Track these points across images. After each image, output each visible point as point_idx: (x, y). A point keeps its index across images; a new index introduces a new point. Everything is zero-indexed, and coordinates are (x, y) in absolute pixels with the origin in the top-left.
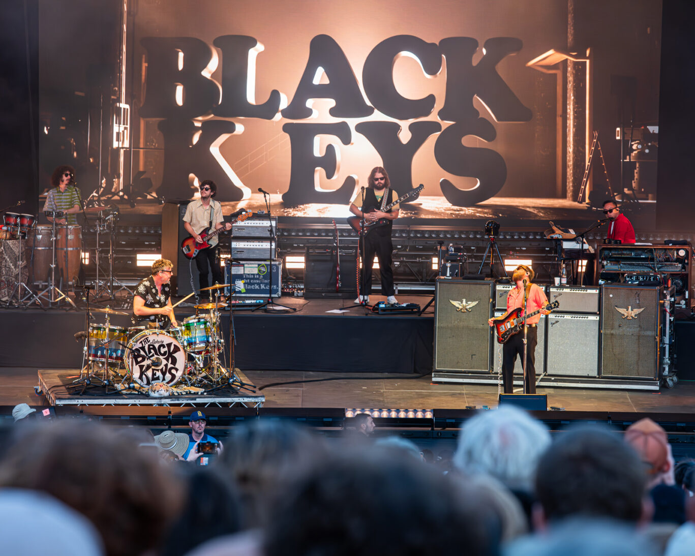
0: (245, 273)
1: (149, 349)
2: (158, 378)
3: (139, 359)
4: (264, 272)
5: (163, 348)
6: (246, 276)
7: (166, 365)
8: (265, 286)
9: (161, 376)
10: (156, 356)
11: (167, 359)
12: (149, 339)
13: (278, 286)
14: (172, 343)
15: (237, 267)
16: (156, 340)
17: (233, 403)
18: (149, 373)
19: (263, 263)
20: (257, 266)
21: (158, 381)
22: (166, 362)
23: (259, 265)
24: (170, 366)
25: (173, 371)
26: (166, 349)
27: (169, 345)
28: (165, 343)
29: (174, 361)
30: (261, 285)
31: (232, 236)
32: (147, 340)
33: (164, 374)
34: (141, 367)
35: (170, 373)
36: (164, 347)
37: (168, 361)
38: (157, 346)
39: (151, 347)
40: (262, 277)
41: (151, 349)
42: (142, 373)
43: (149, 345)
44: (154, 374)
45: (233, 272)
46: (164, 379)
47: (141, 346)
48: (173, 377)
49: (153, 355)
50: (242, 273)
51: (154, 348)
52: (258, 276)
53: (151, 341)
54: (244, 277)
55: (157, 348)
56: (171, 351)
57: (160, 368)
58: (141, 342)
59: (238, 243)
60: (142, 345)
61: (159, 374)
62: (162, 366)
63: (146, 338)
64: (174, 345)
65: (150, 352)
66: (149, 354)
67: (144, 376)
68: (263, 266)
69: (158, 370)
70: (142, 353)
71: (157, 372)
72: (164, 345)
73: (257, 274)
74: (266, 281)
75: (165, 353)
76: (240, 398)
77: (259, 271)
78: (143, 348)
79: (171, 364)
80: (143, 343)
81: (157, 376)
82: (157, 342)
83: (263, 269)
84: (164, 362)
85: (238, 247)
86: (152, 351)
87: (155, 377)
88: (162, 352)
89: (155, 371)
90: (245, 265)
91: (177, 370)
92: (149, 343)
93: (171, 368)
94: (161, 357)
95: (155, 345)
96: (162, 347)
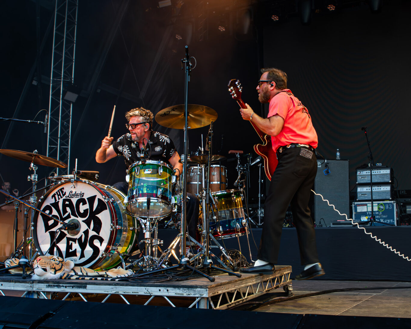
0: (368, 211)
1: (64, 206)
2: (74, 254)
3: (51, 222)
4: (383, 209)
5: (83, 205)
6: (369, 213)
7: (86, 232)
8: (384, 220)
9: (79, 250)
10: (73, 217)
11: (88, 223)
12: (64, 191)
13: (394, 220)
14: (95, 196)
15: (361, 207)
16: (74, 193)
17: (151, 296)
18: (62, 246)
19: (381, 202)
20: (377, 205)
21: (74, 258)
22: (87, 227)
23: (378, 204)
24: (92, 233)
25: (96, 243)
26: (87, 206)
27: (91, 200)
28: (86, 197)
29: (98, 226)
30: (381, 219)
31: (357, 183)
32: (62, 192)
33: (83, 246)
34: (52, 234)
35: (92, 246)
36: (84, 203)
37: (89, 225)
38: (74, 201)
39: (67, 203)
40: (381, 213)
41: (67, 205)
42: (53, 245)
43: (64, 201)
44: (69, 247)
45: (358, 211)
46: (82, 256)
47: (53, 201)
48: (96, 250)
49: (69, 217)
50: (366, 211)
51: (71, 205)
52: (378, 213)
53: (67, 194)
54: (368, 214)
55: (74, 204)
56: (94, 209)
57: (78, 236)
58: (54, 196)
59: (362, 188)
60: (56, 200)
61: (76, 246)
62: (81, 233)
63: (61, 190)
64: (99, 200)
65: (65, 211)
66: (64, 214)
67: (55, 249)
68: (382, 205)
69: (74, 240)
70: (55, 212)
71: (73, 243)
72: (84, 199)
73: (377, 211)
74: (384, 216)
75: (86, 211)
76: (162, 289)
77: (379, 208)
78: (56, 205)
79: (93, 230)
80: (57, 196)
81: (73, 249)
82: (76, 195)
83: (381, 207)
84: (84, 227)
85: (362, 191)
86: (68, 209)
87: (71, 251)
88: (82, 211)
89: (71, 242)
90: (368, 205)
91: (101, 240)
92: (64, 198)
93: (94, 237)
94: (80, 219)
95: (72, 199)
96: (81, 204)
